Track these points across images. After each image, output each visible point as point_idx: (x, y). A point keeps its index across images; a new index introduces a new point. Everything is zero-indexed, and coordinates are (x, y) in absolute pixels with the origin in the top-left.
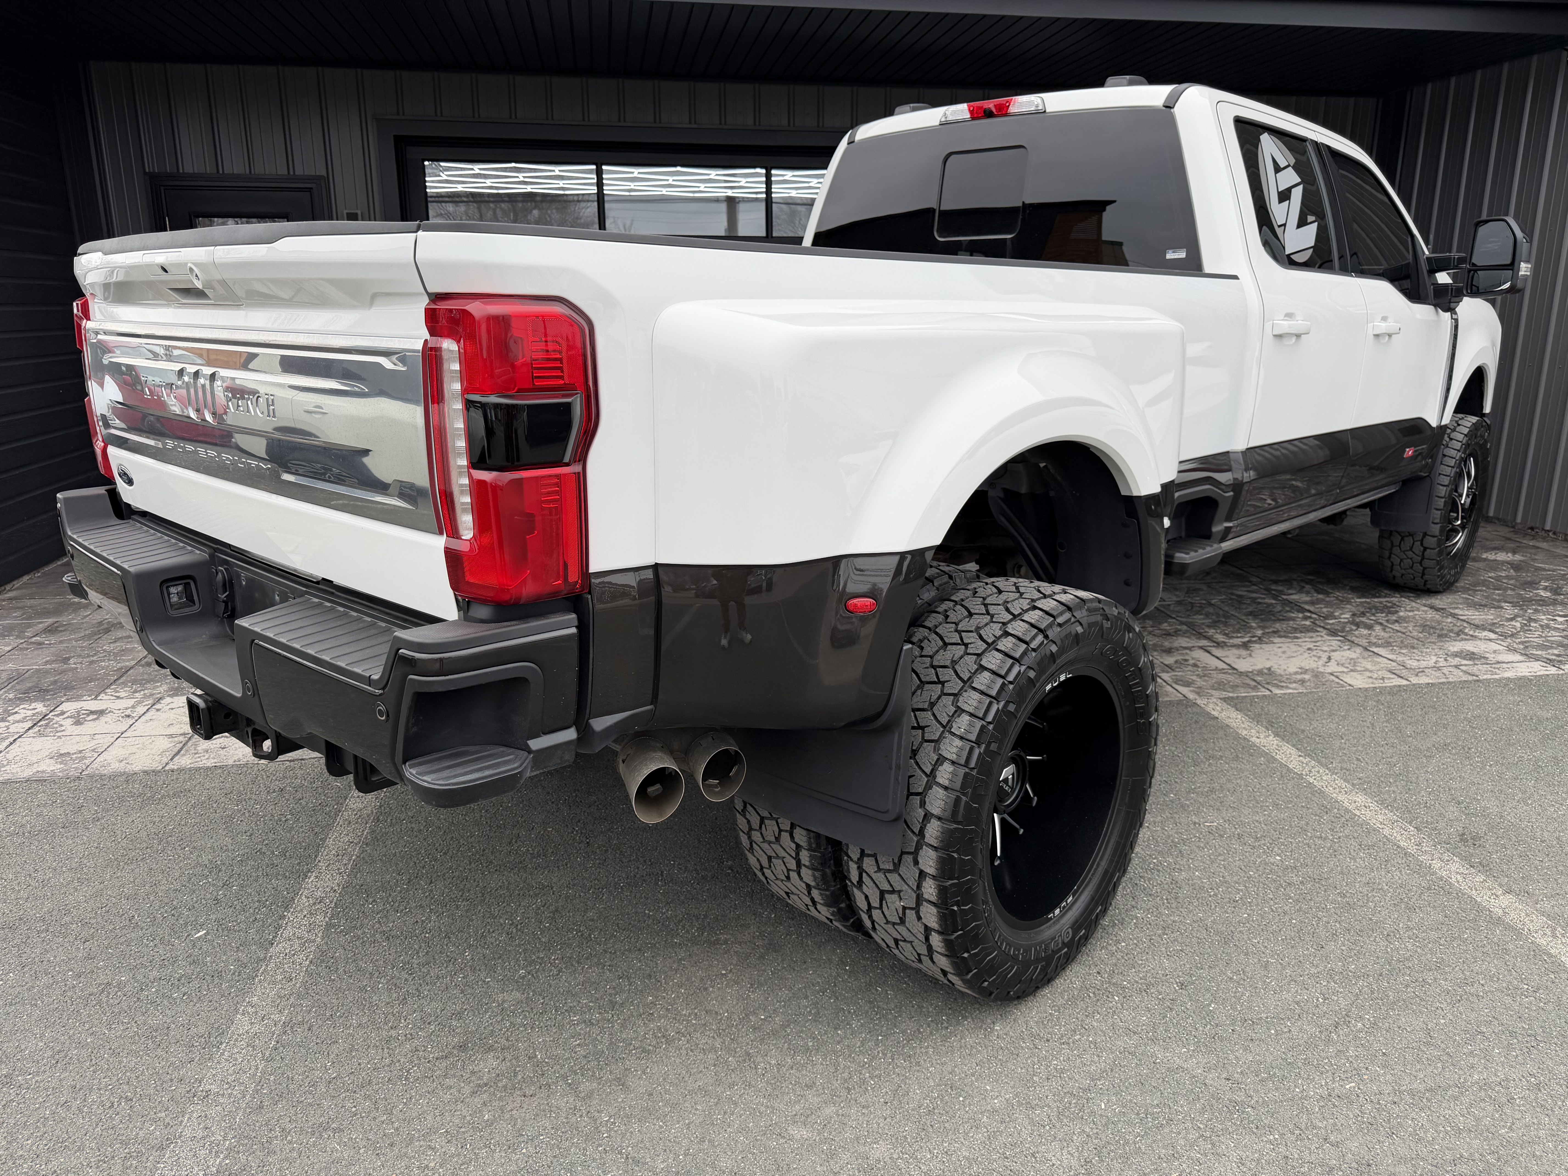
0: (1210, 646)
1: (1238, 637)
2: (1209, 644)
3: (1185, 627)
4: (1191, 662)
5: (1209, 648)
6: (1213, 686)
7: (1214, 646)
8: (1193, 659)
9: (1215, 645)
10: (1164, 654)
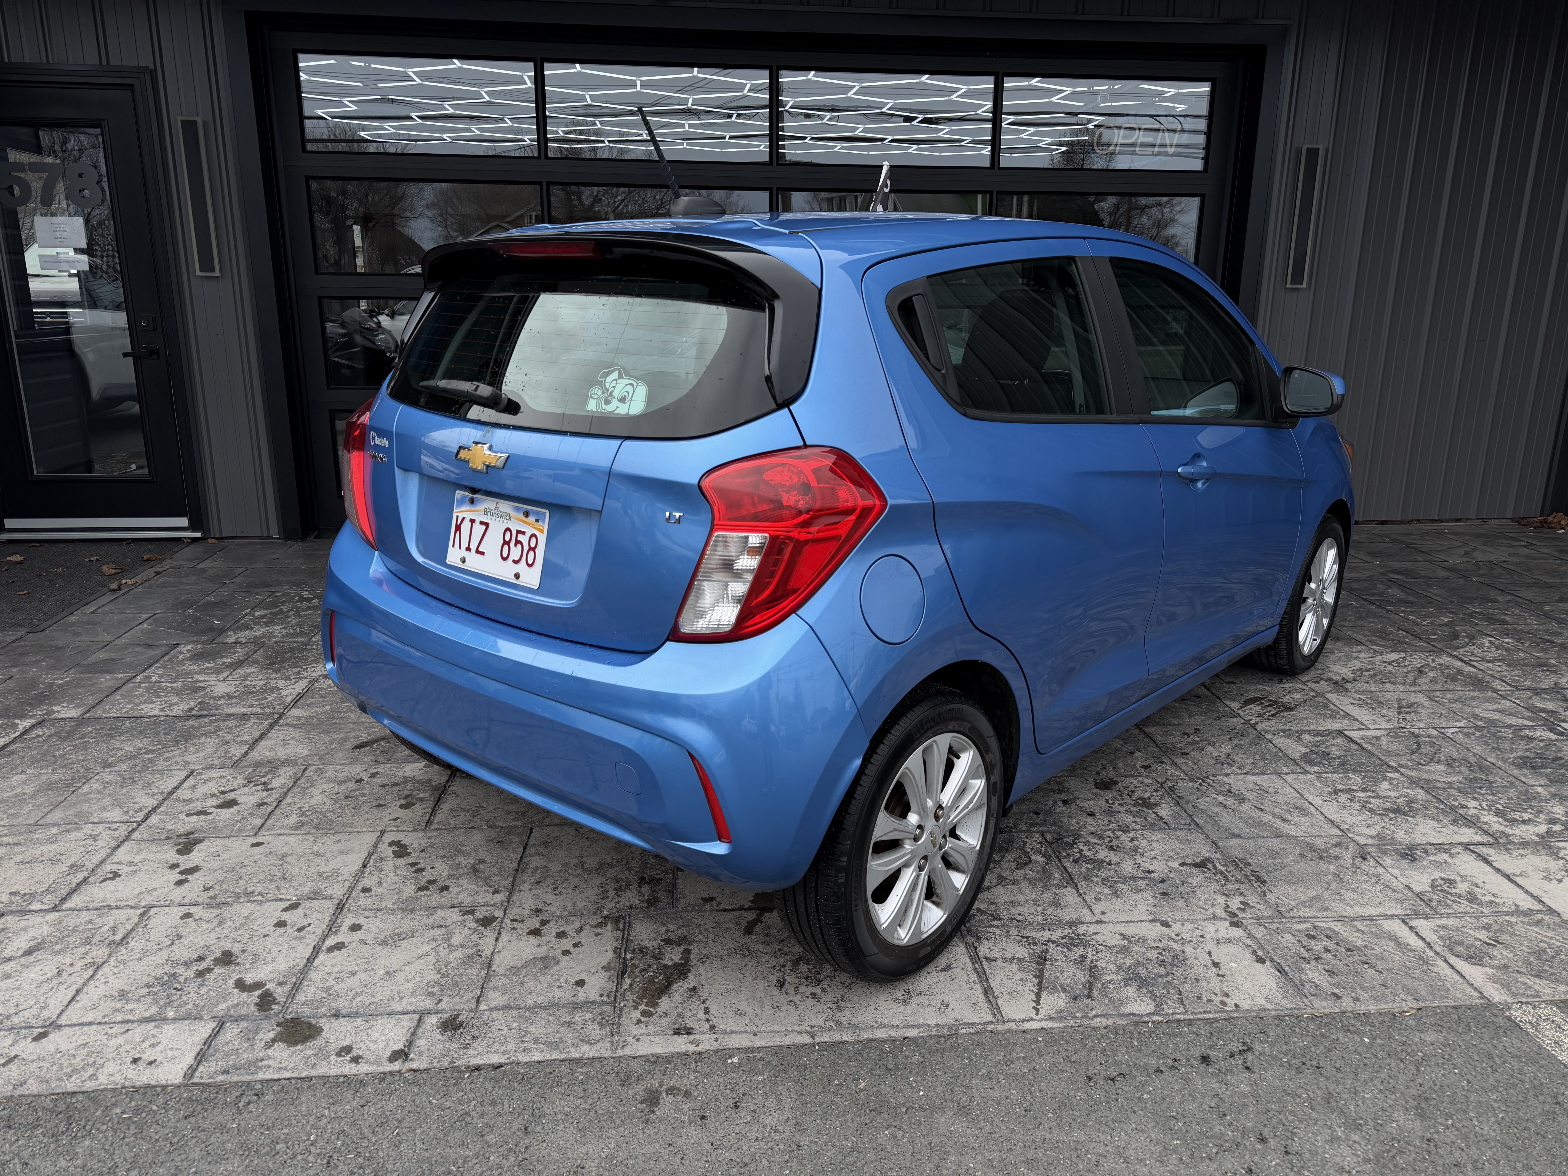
0: (1482, 844)
1: (1524, 822)
2: (1477, 838)
3: (1420, 794)
4: (1462, 887)
5: (1484, 850)
6: (1530, 963)
7: (1490, 845)
8: (1463, 878)
9: (1491, 840)
10: (1405, 863)
